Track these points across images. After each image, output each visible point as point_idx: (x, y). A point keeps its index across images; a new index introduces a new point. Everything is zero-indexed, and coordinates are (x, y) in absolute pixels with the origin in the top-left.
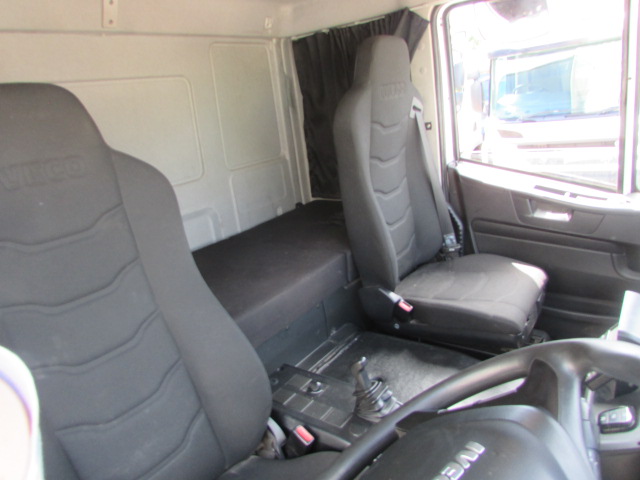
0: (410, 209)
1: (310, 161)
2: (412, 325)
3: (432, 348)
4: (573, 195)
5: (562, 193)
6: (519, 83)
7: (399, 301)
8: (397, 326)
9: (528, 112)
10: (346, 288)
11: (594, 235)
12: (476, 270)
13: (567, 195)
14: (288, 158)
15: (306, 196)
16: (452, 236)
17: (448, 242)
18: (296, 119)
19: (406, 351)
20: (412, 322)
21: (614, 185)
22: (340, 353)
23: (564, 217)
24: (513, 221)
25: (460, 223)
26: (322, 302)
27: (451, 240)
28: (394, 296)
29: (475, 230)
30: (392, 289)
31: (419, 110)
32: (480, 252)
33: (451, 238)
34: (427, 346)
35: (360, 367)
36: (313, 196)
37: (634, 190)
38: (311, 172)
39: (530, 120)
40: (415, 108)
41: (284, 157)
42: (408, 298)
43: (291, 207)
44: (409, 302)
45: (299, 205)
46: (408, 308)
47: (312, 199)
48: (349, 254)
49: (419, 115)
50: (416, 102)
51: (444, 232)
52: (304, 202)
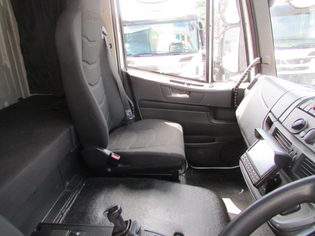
0: (105, 96)
1: (27, 68)
2: (120, 167)
3: (136, 179)
4: (189, 84)
5: (183, 83)
6: (129, 39)
7: (111, 154)
8: (109, 170)
9: (136, 52)
10: (71, 151)
11: (200, 104)
12: (147, 128)
13: (186, 84)
14: (9, 66)
15: (26, 92)
16: (130, 111)
17: (128, 114)
18: (13, 40)
19: (121, 185)
20: (119, 165)
21: (205, 79)
22: (76, 198)
23: (186, 96)
24: (161, 100)
25: (132, 103)
26: (58, 165)
27: (129, 113)
28: (107, 151)
29: (140, 107)
30: (105, 147)
31: (106, 35)
32: (144, 119)
33: (129, 112)
34: (132, 179)
35: (117, 215)
36: (31, 93)
37: (213, 81)
38: (28, 77)
39: (138, 56)
40: (103, 33)
41: (6, 65)
42: (115, 151)
43: (15, 101)
44: (117, 153)
45: (21, 99)
46: (118, 158)
47: (30, 95)
48: (72, 128)
49: (106, 37)
50: (104, 29)
51: (125, 108)
52: (24, 98)
